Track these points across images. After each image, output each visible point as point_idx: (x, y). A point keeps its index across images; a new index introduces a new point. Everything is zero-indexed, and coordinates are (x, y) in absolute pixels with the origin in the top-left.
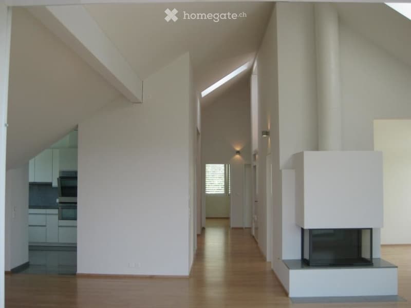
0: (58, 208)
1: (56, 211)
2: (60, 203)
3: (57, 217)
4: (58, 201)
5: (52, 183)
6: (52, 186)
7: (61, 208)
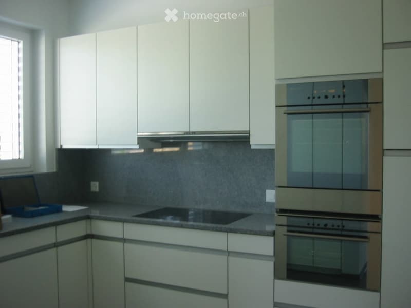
0: (273, 234)
1: (266, 245)
2: (281, 211)
3: (270, 265)
5: (249, 132)
6: (250, 146)
7: (284, 235)
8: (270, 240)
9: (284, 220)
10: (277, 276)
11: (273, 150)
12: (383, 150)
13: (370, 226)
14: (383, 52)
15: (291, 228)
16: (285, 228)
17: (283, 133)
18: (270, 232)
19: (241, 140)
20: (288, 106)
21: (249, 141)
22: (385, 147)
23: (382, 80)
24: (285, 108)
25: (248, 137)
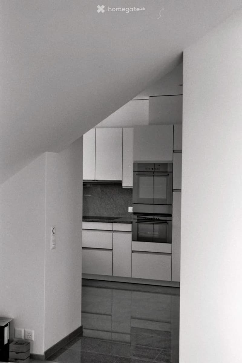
0: (132, 223)
1: (128, 227)
2: (135, 214)
3: (130, 236)
4: (130, 209)
5: (122, 181)
6: (122, 187)
7: (136, 222)
8: (130, 225)
9: (136, 217)
10: (133, 240)
11: (132, 189)
12: (173, 190)
13: (168, 218)
14: (173, 154)
15: (139, 220)
16: (136, 220)
17: (136, 182)
18: (130, 222)
19: (118, 184)
20: (138, 172)
21: (122, 185)
22: (174, 189)
23: (173, 163)
24: (137, 173)
25: (122, 183)
